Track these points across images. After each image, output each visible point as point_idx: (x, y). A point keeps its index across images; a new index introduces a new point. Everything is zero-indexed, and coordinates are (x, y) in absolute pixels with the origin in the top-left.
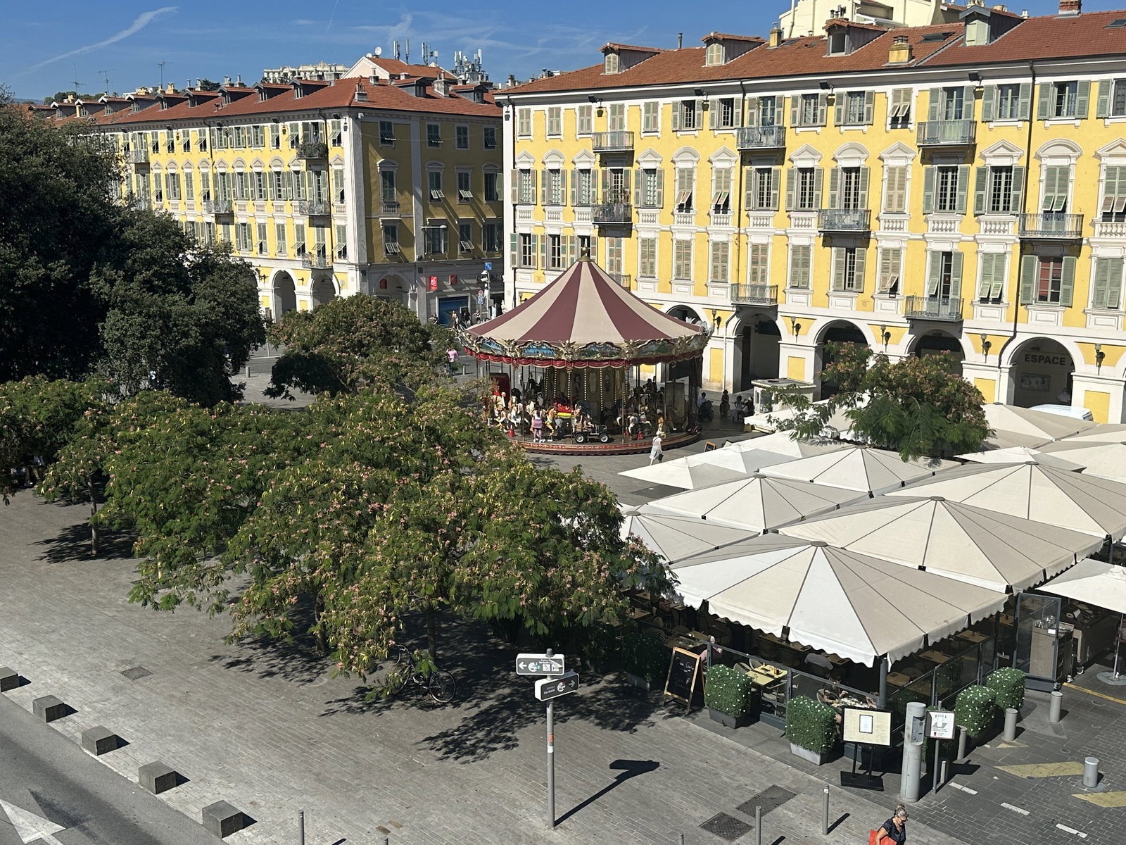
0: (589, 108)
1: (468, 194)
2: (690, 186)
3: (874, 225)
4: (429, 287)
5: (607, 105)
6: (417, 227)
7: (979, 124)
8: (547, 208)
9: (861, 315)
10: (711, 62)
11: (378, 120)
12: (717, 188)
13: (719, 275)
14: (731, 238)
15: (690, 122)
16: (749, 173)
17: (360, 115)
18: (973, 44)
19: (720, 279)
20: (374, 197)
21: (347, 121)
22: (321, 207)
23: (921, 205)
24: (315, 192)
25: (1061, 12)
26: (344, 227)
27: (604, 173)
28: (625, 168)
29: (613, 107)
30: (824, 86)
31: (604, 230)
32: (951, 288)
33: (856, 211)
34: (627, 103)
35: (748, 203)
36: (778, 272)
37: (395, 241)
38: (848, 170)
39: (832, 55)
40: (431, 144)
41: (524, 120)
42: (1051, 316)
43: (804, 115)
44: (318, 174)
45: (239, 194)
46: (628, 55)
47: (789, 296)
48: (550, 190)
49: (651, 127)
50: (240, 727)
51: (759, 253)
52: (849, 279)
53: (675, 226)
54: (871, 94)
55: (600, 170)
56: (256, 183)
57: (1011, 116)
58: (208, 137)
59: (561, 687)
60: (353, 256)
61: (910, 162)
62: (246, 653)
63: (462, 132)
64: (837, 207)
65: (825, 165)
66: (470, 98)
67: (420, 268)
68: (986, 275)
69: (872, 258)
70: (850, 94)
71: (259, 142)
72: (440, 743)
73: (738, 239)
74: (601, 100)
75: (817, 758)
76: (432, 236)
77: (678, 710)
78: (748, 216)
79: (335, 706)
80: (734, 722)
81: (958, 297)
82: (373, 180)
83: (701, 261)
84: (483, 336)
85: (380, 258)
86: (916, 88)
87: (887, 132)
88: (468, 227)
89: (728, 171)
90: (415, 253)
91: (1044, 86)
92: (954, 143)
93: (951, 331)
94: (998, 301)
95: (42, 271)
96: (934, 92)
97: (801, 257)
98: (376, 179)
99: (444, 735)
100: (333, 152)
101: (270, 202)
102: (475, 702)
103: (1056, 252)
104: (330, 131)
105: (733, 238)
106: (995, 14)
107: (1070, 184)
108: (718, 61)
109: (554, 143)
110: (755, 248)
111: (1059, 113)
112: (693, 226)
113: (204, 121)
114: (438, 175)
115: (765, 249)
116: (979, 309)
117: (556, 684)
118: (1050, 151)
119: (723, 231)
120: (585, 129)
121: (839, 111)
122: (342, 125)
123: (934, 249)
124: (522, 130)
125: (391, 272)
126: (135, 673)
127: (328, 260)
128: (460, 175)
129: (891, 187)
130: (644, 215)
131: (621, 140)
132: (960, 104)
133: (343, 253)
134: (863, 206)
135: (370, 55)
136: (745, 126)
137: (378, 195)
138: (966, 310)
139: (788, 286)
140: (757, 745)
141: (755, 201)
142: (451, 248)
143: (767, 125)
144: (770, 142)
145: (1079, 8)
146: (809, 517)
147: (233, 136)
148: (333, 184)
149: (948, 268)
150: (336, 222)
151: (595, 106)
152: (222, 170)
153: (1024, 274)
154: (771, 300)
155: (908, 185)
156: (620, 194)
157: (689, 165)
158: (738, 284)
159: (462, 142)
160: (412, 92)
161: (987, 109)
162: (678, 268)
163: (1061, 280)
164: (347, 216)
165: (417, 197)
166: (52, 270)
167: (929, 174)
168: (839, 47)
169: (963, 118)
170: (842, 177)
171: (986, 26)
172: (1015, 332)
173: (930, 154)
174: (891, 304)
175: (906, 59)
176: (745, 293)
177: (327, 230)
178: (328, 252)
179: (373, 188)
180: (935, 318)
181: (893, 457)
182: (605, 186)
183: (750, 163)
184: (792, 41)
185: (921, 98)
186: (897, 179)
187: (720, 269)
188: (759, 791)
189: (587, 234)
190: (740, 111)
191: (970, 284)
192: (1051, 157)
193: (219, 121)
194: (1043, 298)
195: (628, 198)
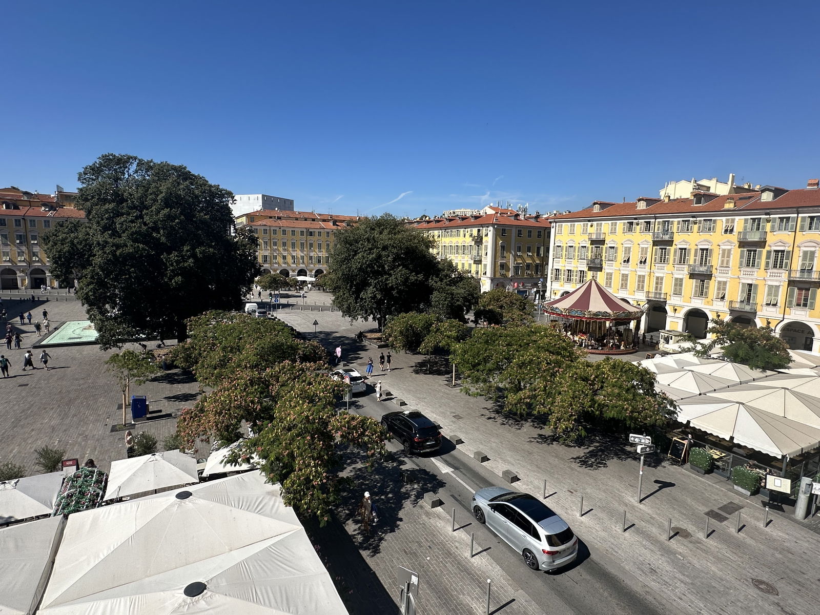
0: (587, 224)
1: (530, 254)
2: (629, 253)
3: (714, 271)
4: (514, 286)
5: (595, 223)
6: (511, 265)
7: (768, 233)
8: (579, 261)
9: (707, 307)
10: (640, 207)
11: (501, 228)
12: (641, 254)
13: (640, 288)
14: (646, 274)
15: (630, 230)
16: (656, 249)
17: (496, 226)
18: (765, 201)
19: (640, 289)
20: (497, 254)
21: (491, 228)
22: (479, 257)
23: (738, 265)
24: (477, 252)
25: (808, 188)
26: (486, 265)
27: (592, 248)
28: (601, 246)
29: (597, 224)
30: (693, 217)
31: (590, 269)
32: (751, 298)
33: (705, 265)
34: (603, 222)
35: (655, 261)
36: (667, 287)
37: (503, 270)
38: (702, 250)
39: (695, 205)
40: (518, 236)
41: (560, 228)
42: (803, 313)
43: (683, 227)
44: (478, 246)
45: (449, 252)
46: (603, 205)
47: (672, 298)
48: (569, 253)
49: (613, 232)
50: (501, 443)
51: (659, 281)
52: (702, 292)
53: (622, 268)
54: (715, 221)
55: (590, 246)
56: (456, 249)
57: (785, 230)
58: (440, 234)
59: (648, 449)
60: (489, 274)
61: (733, 247)
62: (493, 415)
63: (530, 232)
64: (697, 264)
65: (692, 248)
66: (533, 220)
67: (511, 280)
68: (769, 294)
69: (713, 285)
70: (705, 220)
71: (458, 235)
72: (578, 460)
73: (650, 274)
74: (593, 221)
75: (749, 493)
76: (516, 268)
77: (675, 462)
78: (655, 265)
79: (532, 440)
80: (704, 472)
81: (755, 302)
82: (498, 248)
83: (632, 282)
84: (553, 306)
85: (498, 275)
86: (737, 218)
87: (722, 235)
88: (529, 265)
89: (647, 248)
90: (510, 274)
91: (803, 218)
92: (756, 240)
93: (751, 316)
94: (775, 305)
95: (416, 278)
96: (746, 220)
97: (679, 283)
98: (499, 248)
99: (578, 458)
100: (484, 239)
101: (460, 255)
102: (586, 447)
103: (807, 286)
104: (484, 231)
105: (647, 274)
106: (776, 189)
107: (815, 259)
108: (643, 207)
109: (572, 237)
110: (657, 278)
111: (810, 229)
112: (630, 268)
113: (440, 229)
114: (520, 247)
115: (662, 278)
116: (765, 308)
117: (646, 448)
118: (806, 244)
119: (644, 271)
120: (585, 231)
121: (699, 227)
122: (489, 230)
123: (743, 282)
124: (559, 231)
125: (501, 281)
126: (458, 417)
127: (479, 275)
128: (528, 247)
129: (723, 256)
130: (608, 264)
131: (600, 235)
132: (759, 225)
133: (485, 273)
134: (709, 263)
135: (488, 206)
136: (655, 231)
137: (499, 254)
138: (758, 308)
139: (672, 293)
140: (716, 483)
141: (658, 260)
142: (523, 273)
143: (666, 232)
144: (666, 238)
145: (818, 186)
146: (717, 390)
147: (449, 233)
148: (483, 250)
149: (750, 290)
150: (483, 263)
151: (590, 223)
152: (444, 245)
153: (790, 295)
154: (664, 299)
155: (731, 256)
156: (598, 256)
157: (629, 246)
158: (649, 292)
159: (530, 236)
160: (513, 218)
161: (773, 228)
162: (622, 284)
163: (809, 298)
164: (488, 261)
165: (512, 254)
166: (418, 277)
167: (742, 252)
168: (699, 202)
169: (760, 230)
170: (699, 253)
171: (772, 194)
172: (784, 318)
173: (742, 244)
174: (722, 303)
175: (733, 207)
176: (652, 295)
177: (480, 265)
178: (479, 273)
179: (497, 251)
180: (743, 310)
181: (746, 368)
182: (592, 253)
183: (657, 246)
184: (674, 200)
185: (739, 222)
186: (727, 254)
187: (641, 286)
188: (725, 503)
189: (583, 270)
190: (653, 226)
191: (761, 297)
192: (805, 247)
193: (445, 228)
194: (798, 305)
195: (601, 257)
